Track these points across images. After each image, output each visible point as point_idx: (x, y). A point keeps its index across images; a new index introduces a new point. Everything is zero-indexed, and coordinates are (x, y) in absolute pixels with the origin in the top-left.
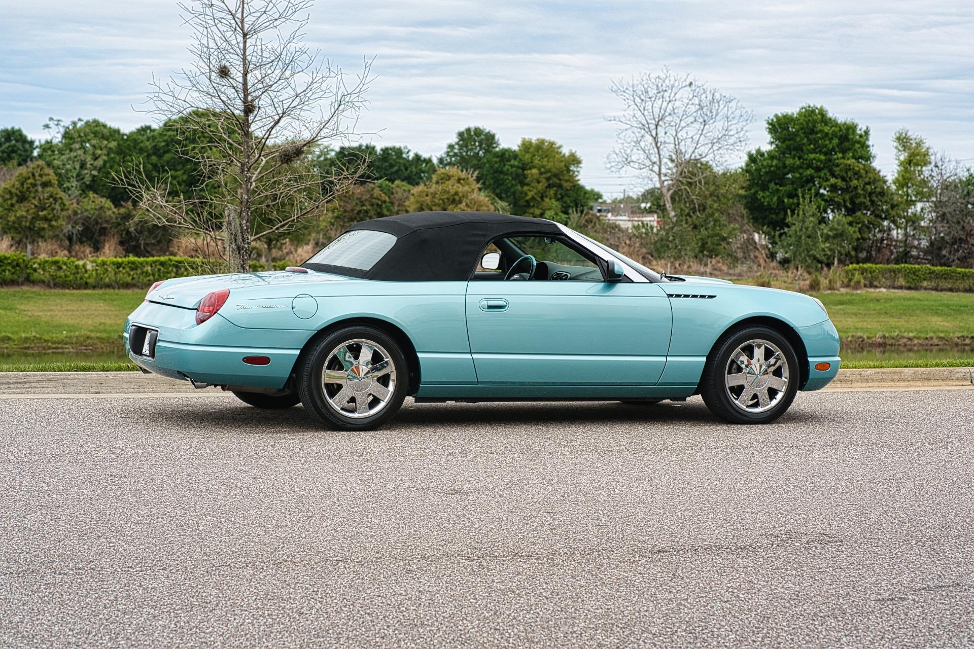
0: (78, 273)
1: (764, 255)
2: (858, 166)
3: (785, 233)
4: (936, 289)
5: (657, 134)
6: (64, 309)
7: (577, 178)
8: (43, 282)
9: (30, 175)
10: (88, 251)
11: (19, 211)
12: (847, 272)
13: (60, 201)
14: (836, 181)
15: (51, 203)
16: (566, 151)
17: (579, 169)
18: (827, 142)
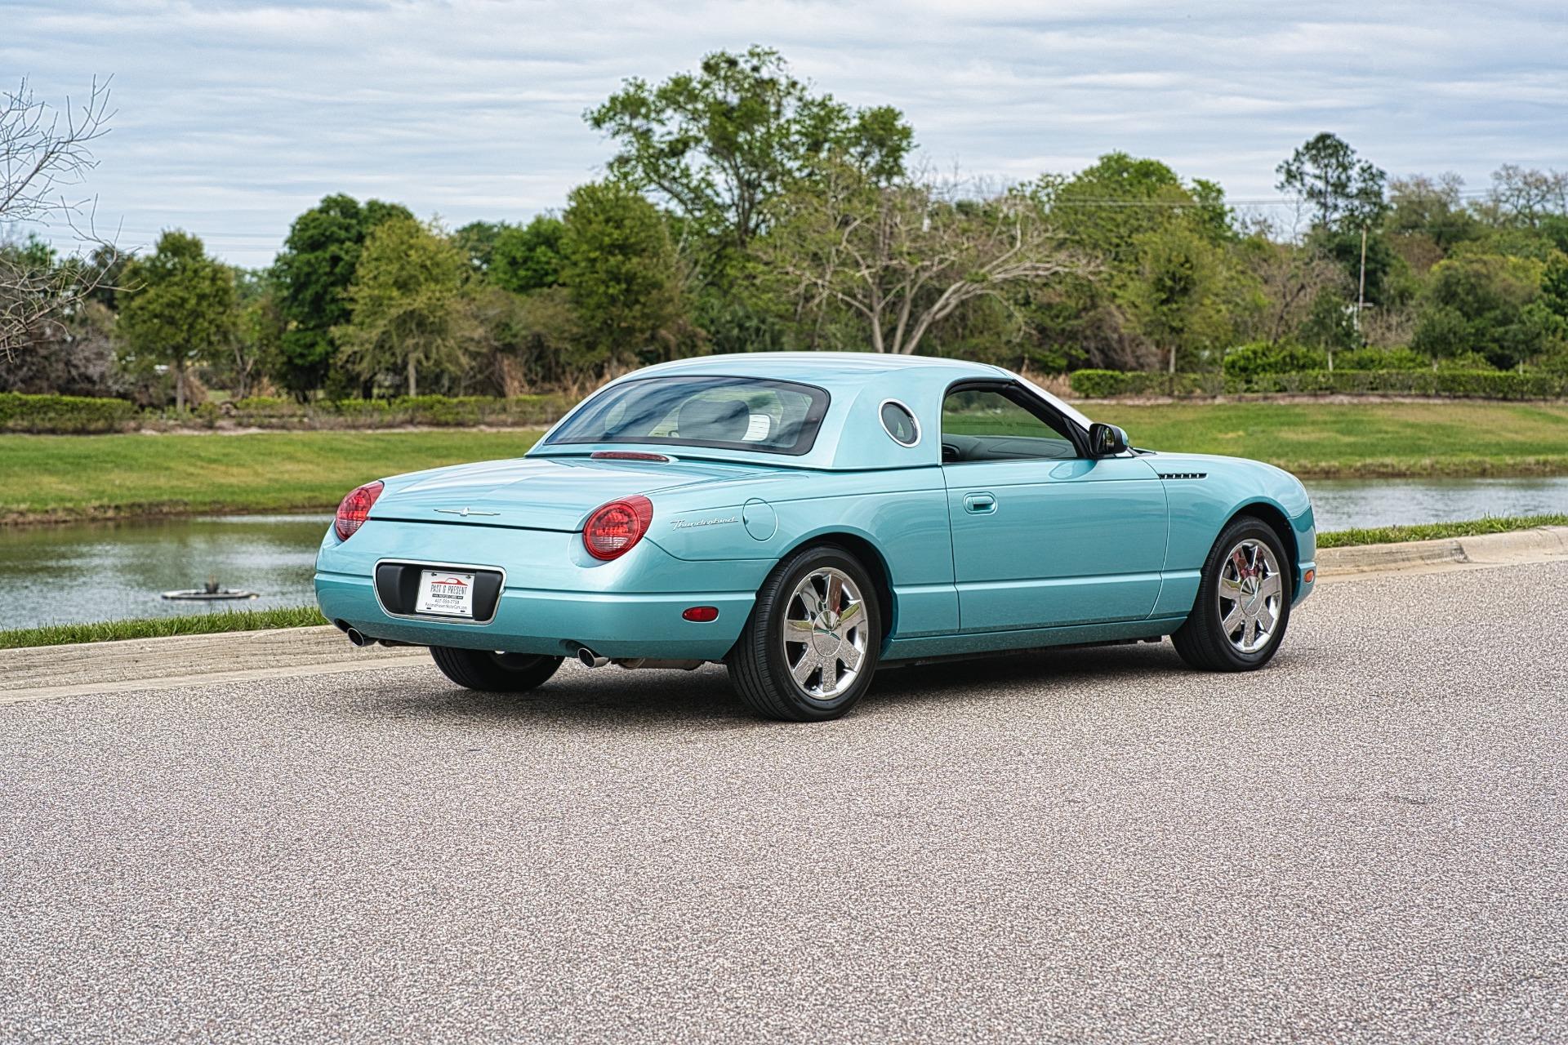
4: (30, 431)
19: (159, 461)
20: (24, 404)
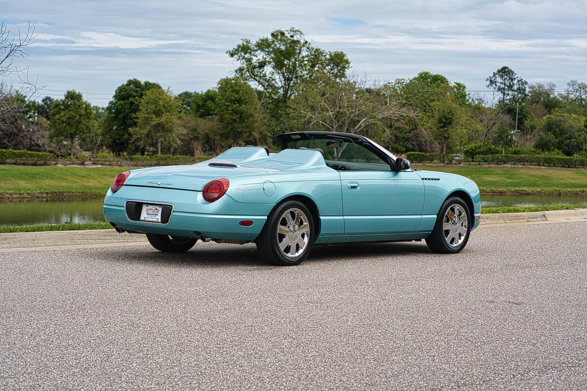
4: (15, 164)
19: (64, 176)
20: (14, 154)
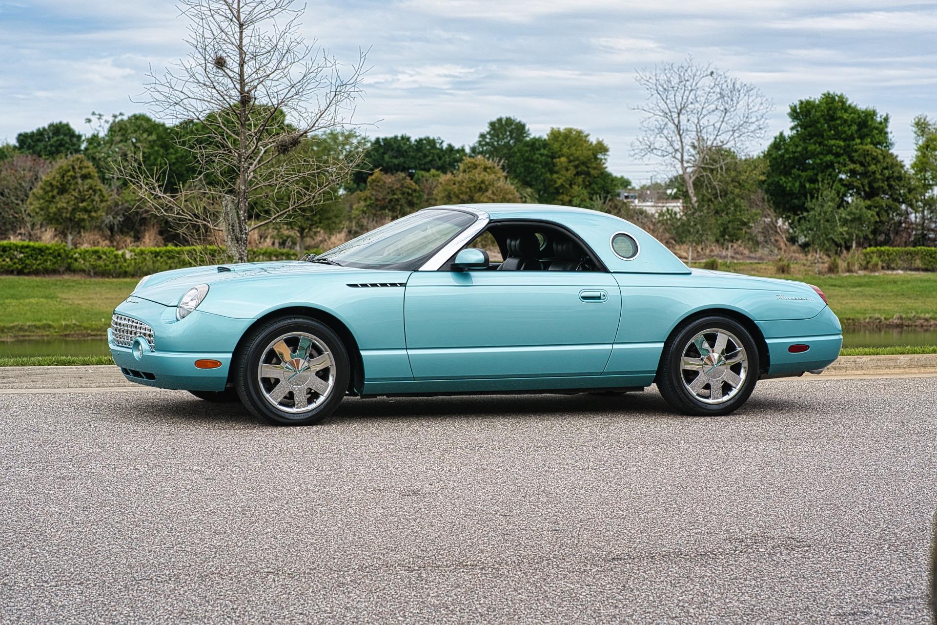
0: (117, 262)
1: (785, 239)
2: (876, 152)
3: (804, 218)
5: (679, 122)
6: (103, 297)
7: (604, 166)
8: (84, 271)
9: (70, 167)
10: (129, 241)
11: (60, 203)
12: (865, 255)
13: (99, 193)
14: (855, 166)
15: (91, 195)
16: (593, 139)
17: (606, 157)
18: (846, 129)
